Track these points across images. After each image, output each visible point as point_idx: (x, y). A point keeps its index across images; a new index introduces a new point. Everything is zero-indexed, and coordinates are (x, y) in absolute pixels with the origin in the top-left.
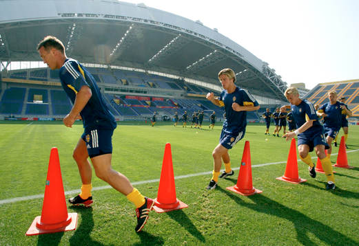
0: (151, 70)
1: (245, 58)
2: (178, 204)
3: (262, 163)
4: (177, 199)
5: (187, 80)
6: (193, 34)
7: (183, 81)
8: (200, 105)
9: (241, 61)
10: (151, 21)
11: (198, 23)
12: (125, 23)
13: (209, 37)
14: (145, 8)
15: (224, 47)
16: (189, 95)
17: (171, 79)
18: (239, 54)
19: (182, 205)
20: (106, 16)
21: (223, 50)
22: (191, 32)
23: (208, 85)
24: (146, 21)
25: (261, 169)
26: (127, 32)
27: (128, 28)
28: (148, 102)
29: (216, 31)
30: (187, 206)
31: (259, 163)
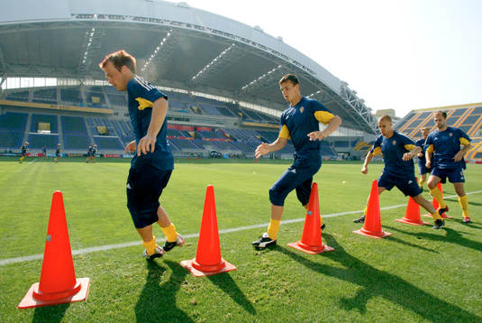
0: (196, 91)
1: (318, 76)
2: (224, 265)
3: (335, 212)
4: (222, 259)
5: (242, 104)
6: (250, 44)
7: (237, 105)
8: (259, 137)
9: (313, 79)
10: (196, 26)
11: (257, 29)
12: (161, 27)
13: (270, 47)
14: (188, 8)
15: (291, 62)
16: (246, 123)
17: (222, 102)
18: (311, 71)
19: (229, 267)
20: (136, 18)
21: (289, 65)
22: (248, 41)
23: (270, 110)
24: (189, 25)
25: (334, 220)
26: (164, 40)
27: (165, 35)
28: (192, 133)
29: (280, 40)
30: (235, 268)
31: (331, 212)
